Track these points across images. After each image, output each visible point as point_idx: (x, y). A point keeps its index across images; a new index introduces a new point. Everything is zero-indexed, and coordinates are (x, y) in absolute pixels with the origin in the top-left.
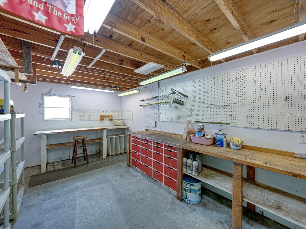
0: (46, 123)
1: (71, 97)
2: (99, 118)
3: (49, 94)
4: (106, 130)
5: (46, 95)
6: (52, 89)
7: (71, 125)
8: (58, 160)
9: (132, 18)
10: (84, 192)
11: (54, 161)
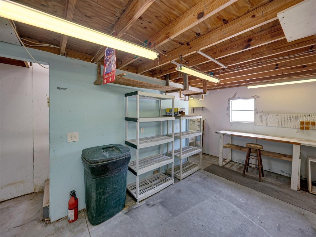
0: (232, 124)
1: (256, 97)
2: (299, 126)
3: (234, 98)
4: (299, 146)
5: (232, 99)
6: (236, 93)
7: (254, 130)
8: (240, 162)
9: (177, 10)
10: (219, 199)
11: (237, 162)
